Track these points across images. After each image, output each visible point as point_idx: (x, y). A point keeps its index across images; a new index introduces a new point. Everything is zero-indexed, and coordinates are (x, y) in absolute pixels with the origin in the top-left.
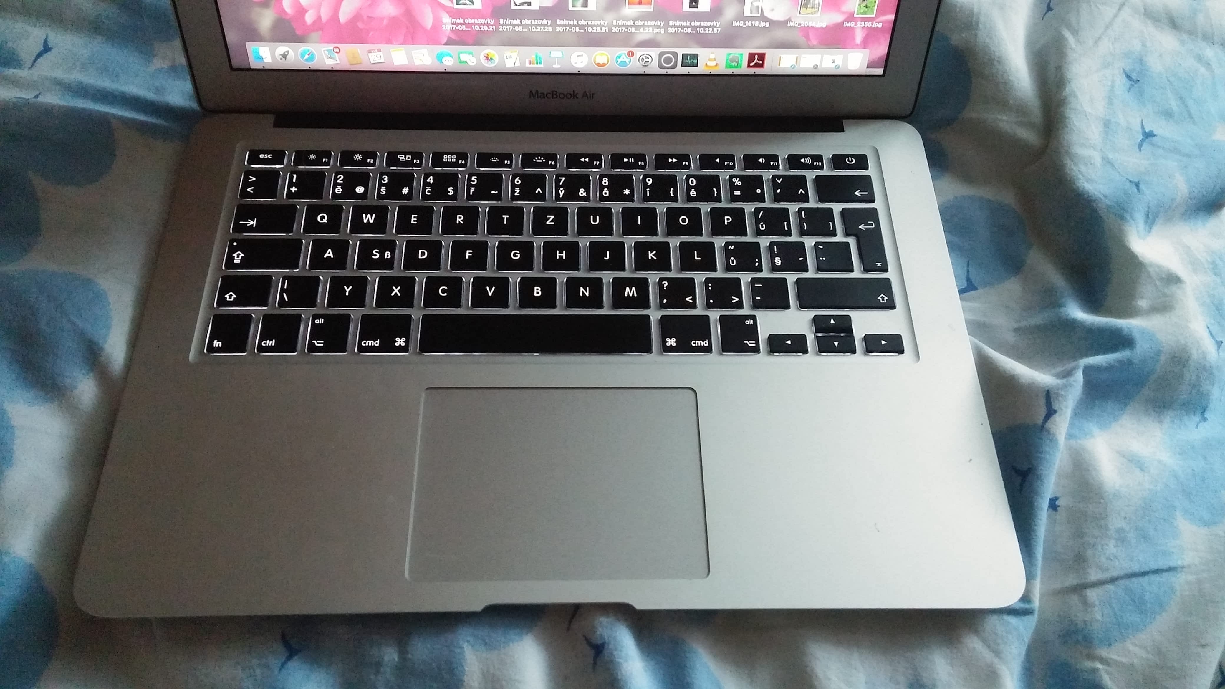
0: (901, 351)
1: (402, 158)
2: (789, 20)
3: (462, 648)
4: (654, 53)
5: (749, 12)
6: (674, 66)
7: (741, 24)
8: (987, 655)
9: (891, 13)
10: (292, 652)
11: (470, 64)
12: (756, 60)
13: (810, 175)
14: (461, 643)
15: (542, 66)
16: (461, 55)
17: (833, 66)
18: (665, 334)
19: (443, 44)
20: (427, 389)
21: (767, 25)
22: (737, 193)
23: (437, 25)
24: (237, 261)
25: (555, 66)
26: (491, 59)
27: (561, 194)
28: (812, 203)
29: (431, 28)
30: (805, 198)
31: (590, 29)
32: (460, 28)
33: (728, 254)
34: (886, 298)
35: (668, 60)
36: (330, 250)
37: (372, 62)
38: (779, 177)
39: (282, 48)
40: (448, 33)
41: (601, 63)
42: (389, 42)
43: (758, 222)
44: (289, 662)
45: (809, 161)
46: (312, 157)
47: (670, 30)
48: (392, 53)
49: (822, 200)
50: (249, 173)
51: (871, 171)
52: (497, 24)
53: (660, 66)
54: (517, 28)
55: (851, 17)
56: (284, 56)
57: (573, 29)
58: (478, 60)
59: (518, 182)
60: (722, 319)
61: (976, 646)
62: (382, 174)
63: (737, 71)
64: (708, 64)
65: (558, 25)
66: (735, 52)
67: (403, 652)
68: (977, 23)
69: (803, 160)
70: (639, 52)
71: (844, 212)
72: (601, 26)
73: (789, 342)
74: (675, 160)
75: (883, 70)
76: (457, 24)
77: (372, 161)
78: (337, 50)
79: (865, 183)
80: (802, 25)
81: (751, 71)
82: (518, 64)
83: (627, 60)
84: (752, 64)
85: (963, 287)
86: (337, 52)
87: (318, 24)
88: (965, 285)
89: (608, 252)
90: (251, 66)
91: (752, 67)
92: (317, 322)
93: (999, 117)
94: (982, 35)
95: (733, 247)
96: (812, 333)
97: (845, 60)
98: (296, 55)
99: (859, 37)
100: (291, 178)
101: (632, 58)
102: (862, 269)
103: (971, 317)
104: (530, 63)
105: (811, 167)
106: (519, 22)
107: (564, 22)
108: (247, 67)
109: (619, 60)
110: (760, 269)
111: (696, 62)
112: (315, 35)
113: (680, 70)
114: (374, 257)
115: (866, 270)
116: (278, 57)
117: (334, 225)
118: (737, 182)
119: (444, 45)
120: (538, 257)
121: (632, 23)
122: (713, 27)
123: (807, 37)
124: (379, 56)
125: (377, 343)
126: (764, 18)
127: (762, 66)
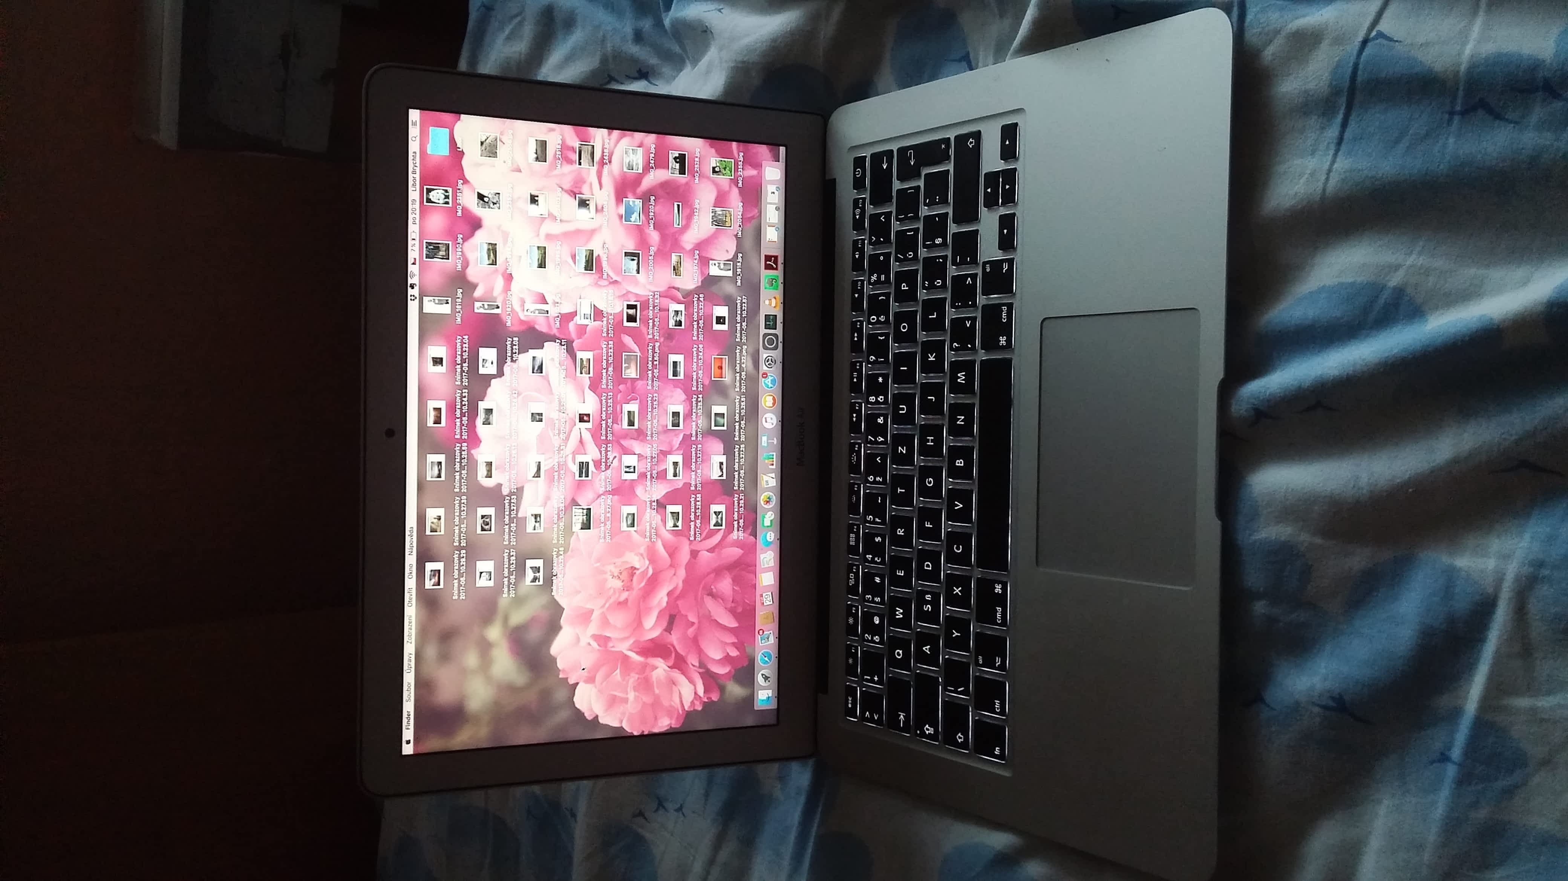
0: (1016, 125)
1: (852, 582)
2: (736, 236)
3: (1255, 541)
4: (764, 355)
5: (729, 271)
6: (776, 336)
7: (739, 278)
8: (1279, 41)
9: (731, 145)
10: (1259, 699)
11: (772, 517)
12: (770, 262)
13: (870, 209)
14: (1250, 541)
15: (775, 454)
16: (766, 524)
17: (776, 193)
18: (997, 347)
19: (754, 539)
20: (1037, 565)
21: (740, 255)
22: (883, 277)
23: (738, 544)
24: (931, 731)
25: (775, 443)
26: (769, 498)
27: (882, 439)
28: (892, 208)
29: (742, 549)
30: (888, 215)
31: (743, 412)
32: (741, 524)
33: (932, 287)
34: (971, 140)
35: (771, 342)
36: (924, 648)
37: (771, 603)
38: (870, 239)
39: (760, 679)
40: (746, 535)
41: (772, 401)
42: (754, 586)
43: (906, 259)
44: (1267, 702)
45: (858, 211)
46: (851, 661)
47: (744, 340)
48: (764, 584)
49: (890, 199)
50: (863, 718)
51: (867, 153)
52: (738, 492)
53: (776, 348)
54: (742, 475)
55: (735, 181)
56: (766, 678)
57: (743, 426)
58: (769, 510)
59: (871, 478)
60: (984, 293)
61: (1271, 52)
62: (865, 601)
63: (781, 280)
64: (774, 305)
65: (740, 440)
66: (764, 283)
67: (1258, 596)
68: (743, 62)
69: (857, 217)
70: (764, 368)
71: (901, 179)
72: (740, 401)
73: (1005, 231)
74: (856, 335)
75: (781, 148)
76: (739, 527)
77: (854, 608)
78: (761, 631)
79: (877, 158)
80: (741, 224)
81: (781, 266)
82: (773, 475)
83: (771, 378)
84: (774, 266)
85: (966, 66)
86: (763, 632)
87: (739, 646)
88: (964, 64)
89: (929, 398)
90: (773, 708)
91: (777, 266)
92: (981, 662)
93: (822, 37)
94: (754, 58)
95: (926, 282)
96: (999, 209)
97: (772, 182)
98: (764, 668)
99: (751, 172)
100: (867, 680)
101: (768, 374)
102: (947, 162)
103: (991, 59)
104: (773, 465)
105: (863, 210)
106: (736, 473)
107: (737, 434)
108: (775, 713)
109: (770, 385)
110: (945, 258)
111: (771, 317)
112: (749, 650)
113: (779, 331)
114: (930, 610)
115: (948, 158)
116: (767, 684)
117: (903, 644)
118: (874, 278)
119: (756, 539)
120: (932, 461)
121: (738, 375)
122: (742, 303)
123: (753, 218)
124: (766, 597)
125: (999, 609)
126: (734, 259)
127: (776, 257)
